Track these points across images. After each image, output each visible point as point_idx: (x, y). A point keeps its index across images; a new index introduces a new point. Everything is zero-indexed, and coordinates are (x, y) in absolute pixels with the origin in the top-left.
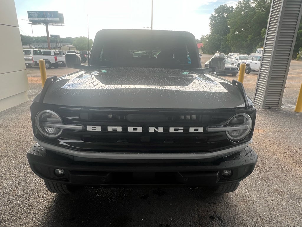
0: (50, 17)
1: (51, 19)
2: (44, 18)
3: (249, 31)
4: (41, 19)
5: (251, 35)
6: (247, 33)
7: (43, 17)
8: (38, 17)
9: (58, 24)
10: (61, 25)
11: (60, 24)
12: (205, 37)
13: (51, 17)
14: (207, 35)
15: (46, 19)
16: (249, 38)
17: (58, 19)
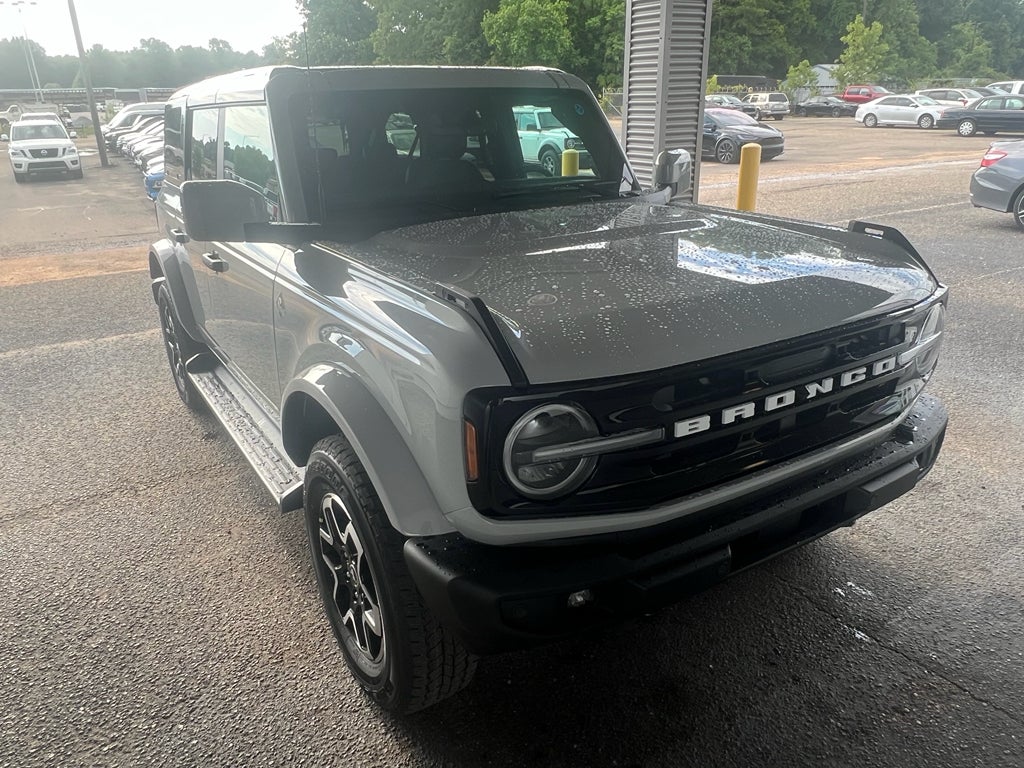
3: (443, 20)
5: (451, 34)
6: (437, 28)
12: (285, 41)
14: (291, 36)
16: (448, 47)
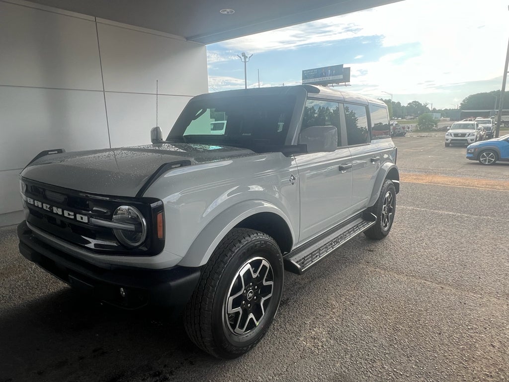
0: (330, 75)
1: (331, 78)
2: (321, 78)
4: (318, 79)
7: (322, 76)
8: (315, 77)
9: (340, 84)
10: (346, 85)
11: (344, 83)
13: (332, 75)
15: (325, 79)
17: (341, 77)
